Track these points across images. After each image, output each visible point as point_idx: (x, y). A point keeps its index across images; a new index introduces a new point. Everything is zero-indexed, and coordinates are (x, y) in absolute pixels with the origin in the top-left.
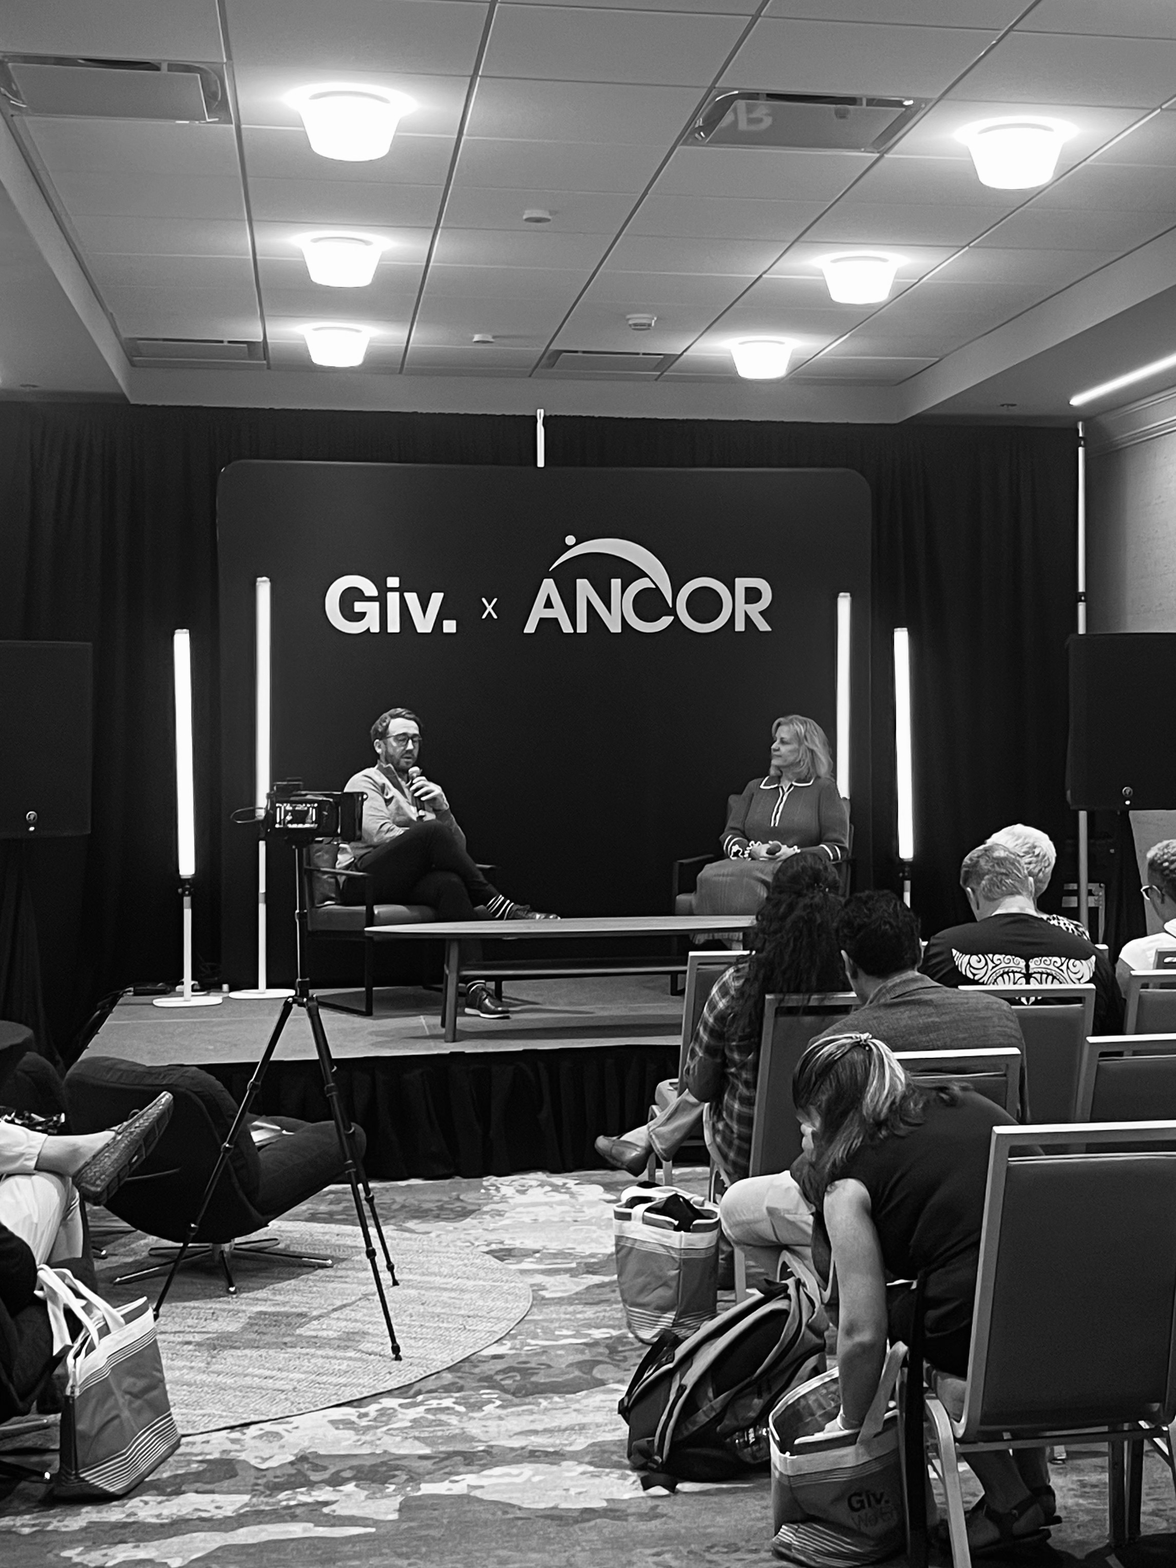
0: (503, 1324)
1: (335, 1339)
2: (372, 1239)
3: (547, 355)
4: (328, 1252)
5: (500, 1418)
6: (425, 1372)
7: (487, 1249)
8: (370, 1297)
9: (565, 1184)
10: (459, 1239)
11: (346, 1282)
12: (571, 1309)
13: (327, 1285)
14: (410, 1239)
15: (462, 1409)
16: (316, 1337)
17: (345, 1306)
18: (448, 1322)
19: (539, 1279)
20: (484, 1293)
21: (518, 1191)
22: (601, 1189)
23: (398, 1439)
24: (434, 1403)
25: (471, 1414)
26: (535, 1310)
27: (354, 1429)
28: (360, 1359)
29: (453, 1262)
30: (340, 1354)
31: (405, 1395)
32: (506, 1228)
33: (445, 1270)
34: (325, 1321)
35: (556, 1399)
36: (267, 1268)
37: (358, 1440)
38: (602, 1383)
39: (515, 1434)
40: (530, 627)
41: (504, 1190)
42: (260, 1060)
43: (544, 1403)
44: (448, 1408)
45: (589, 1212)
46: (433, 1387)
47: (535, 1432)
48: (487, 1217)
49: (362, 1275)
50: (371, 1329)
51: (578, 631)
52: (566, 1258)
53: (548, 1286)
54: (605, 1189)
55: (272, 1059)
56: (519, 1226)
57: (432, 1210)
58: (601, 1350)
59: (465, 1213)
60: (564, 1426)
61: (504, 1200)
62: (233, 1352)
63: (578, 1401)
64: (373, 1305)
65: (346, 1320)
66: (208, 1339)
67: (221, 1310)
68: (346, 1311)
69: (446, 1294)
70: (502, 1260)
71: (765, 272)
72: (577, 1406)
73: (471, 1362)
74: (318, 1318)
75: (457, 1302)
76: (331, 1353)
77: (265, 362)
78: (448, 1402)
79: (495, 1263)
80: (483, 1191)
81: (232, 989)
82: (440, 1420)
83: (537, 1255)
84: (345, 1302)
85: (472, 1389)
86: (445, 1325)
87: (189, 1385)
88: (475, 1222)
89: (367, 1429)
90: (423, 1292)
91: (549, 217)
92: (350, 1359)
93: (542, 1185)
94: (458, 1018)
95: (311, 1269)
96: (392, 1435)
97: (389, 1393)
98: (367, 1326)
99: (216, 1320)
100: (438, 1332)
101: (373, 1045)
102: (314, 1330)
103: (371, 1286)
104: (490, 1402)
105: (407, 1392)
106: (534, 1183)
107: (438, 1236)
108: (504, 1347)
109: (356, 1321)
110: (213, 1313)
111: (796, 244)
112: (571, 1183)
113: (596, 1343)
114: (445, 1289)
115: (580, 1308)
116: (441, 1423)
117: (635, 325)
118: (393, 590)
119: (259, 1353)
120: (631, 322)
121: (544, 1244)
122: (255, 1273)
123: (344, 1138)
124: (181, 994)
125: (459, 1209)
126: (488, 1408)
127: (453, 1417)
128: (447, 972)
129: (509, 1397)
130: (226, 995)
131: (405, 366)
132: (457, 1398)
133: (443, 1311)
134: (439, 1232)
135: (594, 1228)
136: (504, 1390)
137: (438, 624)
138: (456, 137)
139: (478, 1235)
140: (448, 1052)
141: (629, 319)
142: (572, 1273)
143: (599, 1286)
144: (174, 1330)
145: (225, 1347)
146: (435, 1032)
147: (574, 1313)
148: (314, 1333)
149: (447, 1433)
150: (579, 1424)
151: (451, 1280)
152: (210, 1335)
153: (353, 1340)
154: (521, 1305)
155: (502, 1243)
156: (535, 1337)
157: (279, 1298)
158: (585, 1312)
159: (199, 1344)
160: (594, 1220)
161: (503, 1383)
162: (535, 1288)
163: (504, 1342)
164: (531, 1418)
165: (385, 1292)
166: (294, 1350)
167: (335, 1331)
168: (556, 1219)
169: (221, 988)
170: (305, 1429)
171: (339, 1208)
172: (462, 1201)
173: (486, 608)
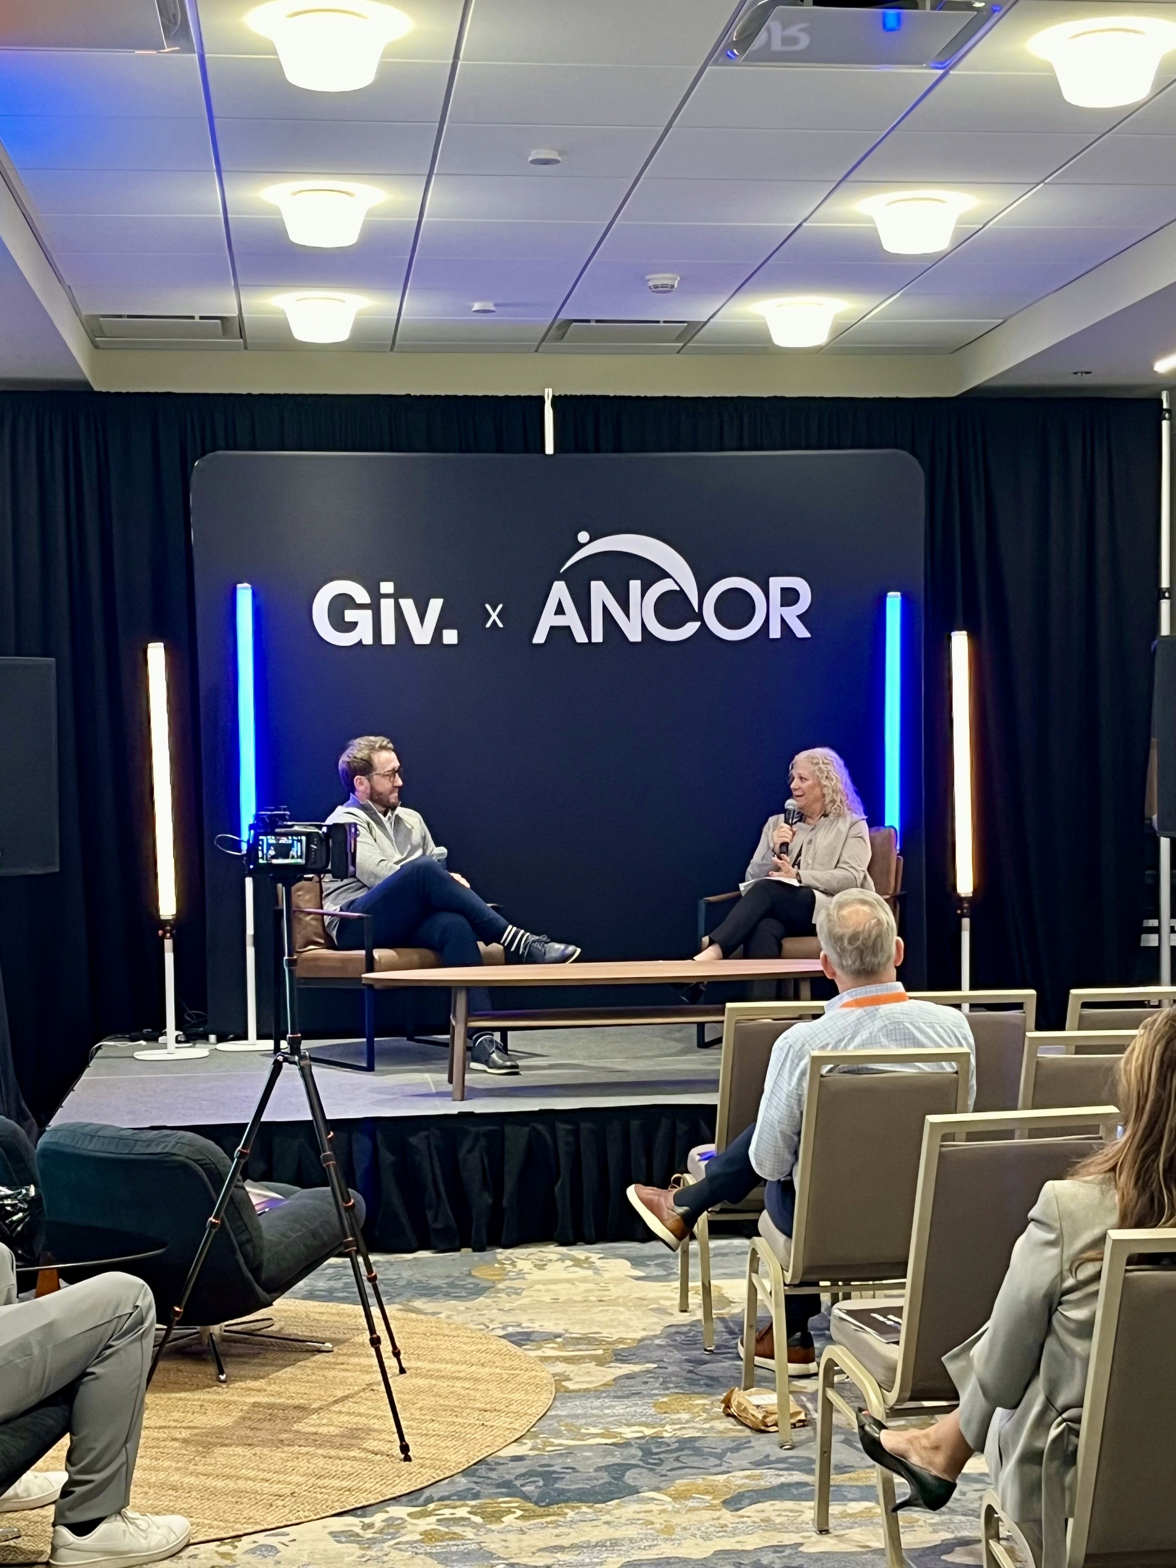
0: (525, 1419)
1: (337, 1435)
2: (375, 1320)
3: (555, 325)
4: (327, 1334)
5: (522, 1531)
6: (438, 1475)
7: (502, 1333)
8: (375, 1387)
9: (587, 1258)
10: (472, 1321)
11: (348, 1370)
12: (598, 1403)
13: (326, 1373)
14: (417, 1320)
15: (478, 1519)
16: (316, 1433)
17: (346, 1397)
18: (462, 1417)
19: (560, 1367)
20: (502, 1381)
21: (535, 1266)
22: (628, 1264)
23: (407, 1554)
24: (447, 1513)
25: (488, 1526)
26: (558, 1404)
27: (358, 1542)
28: (366, 1460)
29: (465, 1347)
30: (342, 1453)
31: (414, 1503)
32: (523, 1309)
33: (457, 1357)
34: (325, 1417)
35: (584, 1509)
36: (259, 1353)
37: (363, 1556)
38: (635, 1491)
39: (539, 1550)
40: (540, 637)
41: (520, 1264)
42: (249, 1120)
43: (571, 1514)
44: (463, 1519)
45: (615, 1291)
46: (446, 1494)
47: (561, 1549)
48: (503, 1295)
49: (364, 1361)
50: (376, 1424)
51: (594, 640)
52: (590, 1344)
53: (572, 1376)
54: (633, 1265)
55: (263, 1119)
56: (537, 1306)
57: (442, 1288)
58: (633, 1451)
59: (478, 1291)
60: (594, 1541)
61: (521, 1275)
62: (223, 1450)
63: (608, 1512)
64: (378, 1397)
65: (348, 1414)
66: (196, 1435)
67: (209, 1401)
68: (348, 1405)
69: (458, 1384)
70: (520, 1345)
71: (805, 220)
72: (607, 1518)
73: (488, 1464)
74: (317, 1410)
75: (471, 1392)
76: (333, 1452)
77: (241, 340)
78: (462, 1512)
79: (514, 1348)
80: (497, 1265)
81: (220, 1040)
82: (455, 1533)
83: (559, 1340)
84: (347, 1392)
85: (489, 1496)
86: (459, 1420)
87: (174, 1488)
88: (489, 1301)
89: (373, 1542)
90: (433, 1382)
91: (559, 158)
92: (355, 1458)
93: (562, 1260)
94: (467, 1076)
95: (308, 1354)
96: (401, 1550)
97: (396, 1500)
98: (372, 1421)
99: (205, 1413)
100: (451, 1428)
101: (373, 1104)
102: (313, 1425)
103: (375, 1375)
104: (509, 1512)
105: (417, 1499)
106: (554, 1257)
107: (449, 1317)
108: (524, 1447)
109: (360, 1415)
110: (201, 1406)
111: (843, 184)
112: (594, 1257)
113: (627, 1444)
114: (458, 1378)
115: (608, 1402)
116: (455, 1537)
117: (656, 287)
118: (387, 596)
119: (253, 1451)
120: (651, 284)
121: (566, 1327)
122: (246, 1360)
123: (343, 1212)
124: (164, 1046)
125: (472, 1286)
126: (508, 1519)
127: (469, 1529)
128: (454, 1023)
129: (530, 1505)
130: (213, 1047)
131: (397, 342)
132: (472, 1507)
133: (457, 1403)
134: (450, 1313)
135: (621, 1309)
136: (526, 1497)
137: (438, 634)
138: (451, 62)
139: (493, 1317)
140: (455, 1112)
141: (649, 280)
142: (600, 1361)
143: (629, 1377)
144: (158, 1425)
145: (215, 1445)
146: (442, 1089)
147: (602, 1407)
148: (313, 1430)
149: (462, 1548)
150: (610, 1540)
151: (463, 1367)
152: (196, 1431)
153: (356, 1438)
154: (542, 1398)
155: (519, 1325)
156: (558, 1434)
157: (274, 1388)
158: (614, 1407)
159: (185, 1441)
160: (621, 1300)
161: (524, 1489)
162: (557, 1378)
163: (525, 1441)
164: (556, 1531)
165: (390, 1381)
166: (292, 1449)
167: (336, 1426)
168: (579, 1298)
169: (207, 1039)
170: (304, 1542)
171: (339, 1284)
172: (474, 1277)
173: (489, 616)
